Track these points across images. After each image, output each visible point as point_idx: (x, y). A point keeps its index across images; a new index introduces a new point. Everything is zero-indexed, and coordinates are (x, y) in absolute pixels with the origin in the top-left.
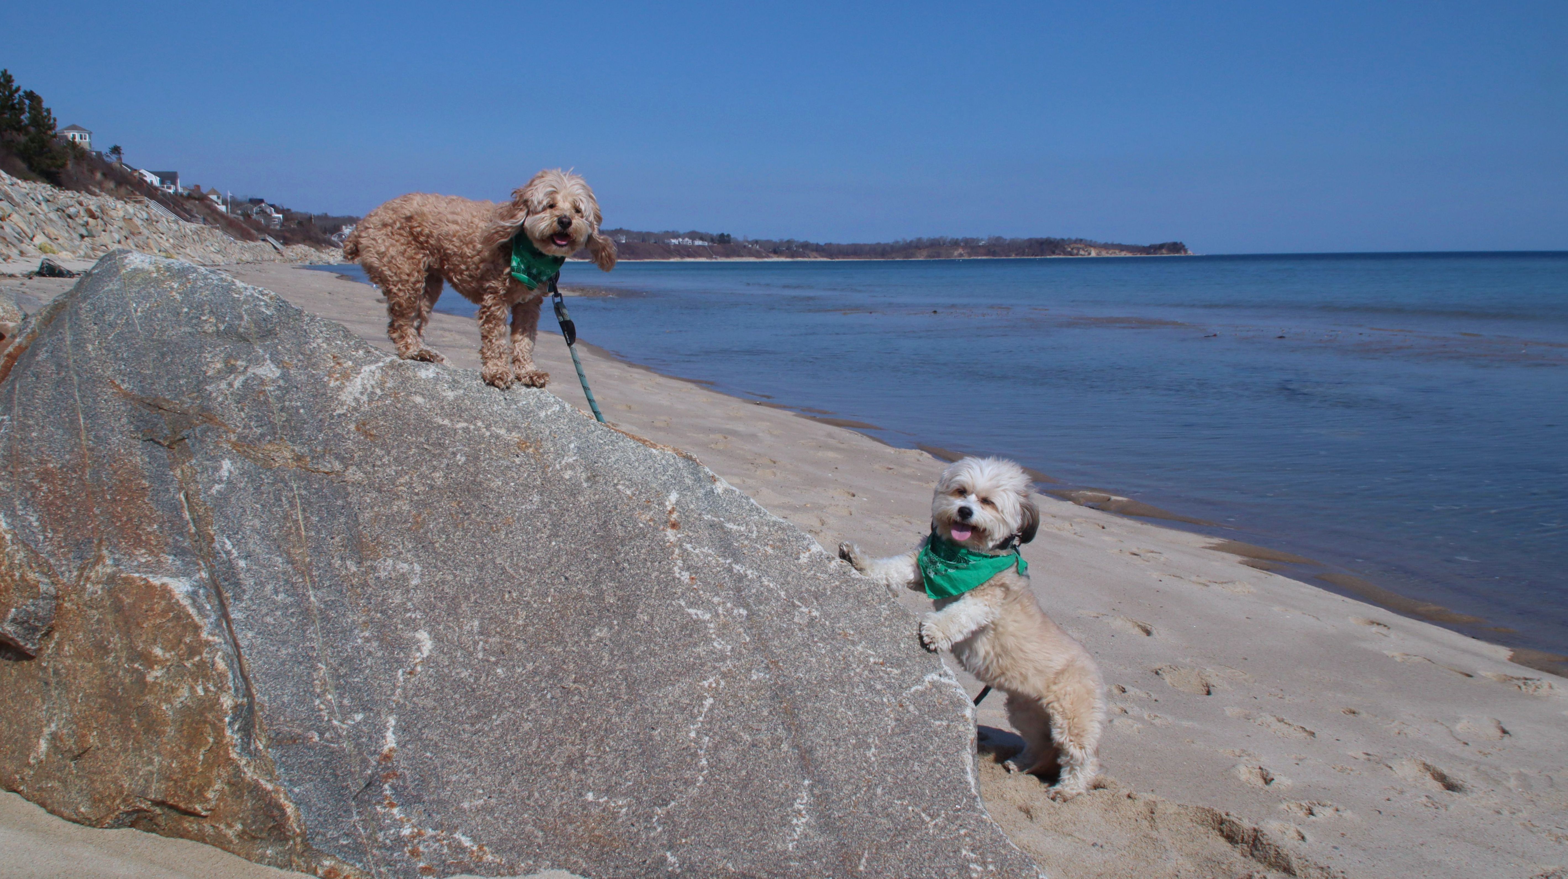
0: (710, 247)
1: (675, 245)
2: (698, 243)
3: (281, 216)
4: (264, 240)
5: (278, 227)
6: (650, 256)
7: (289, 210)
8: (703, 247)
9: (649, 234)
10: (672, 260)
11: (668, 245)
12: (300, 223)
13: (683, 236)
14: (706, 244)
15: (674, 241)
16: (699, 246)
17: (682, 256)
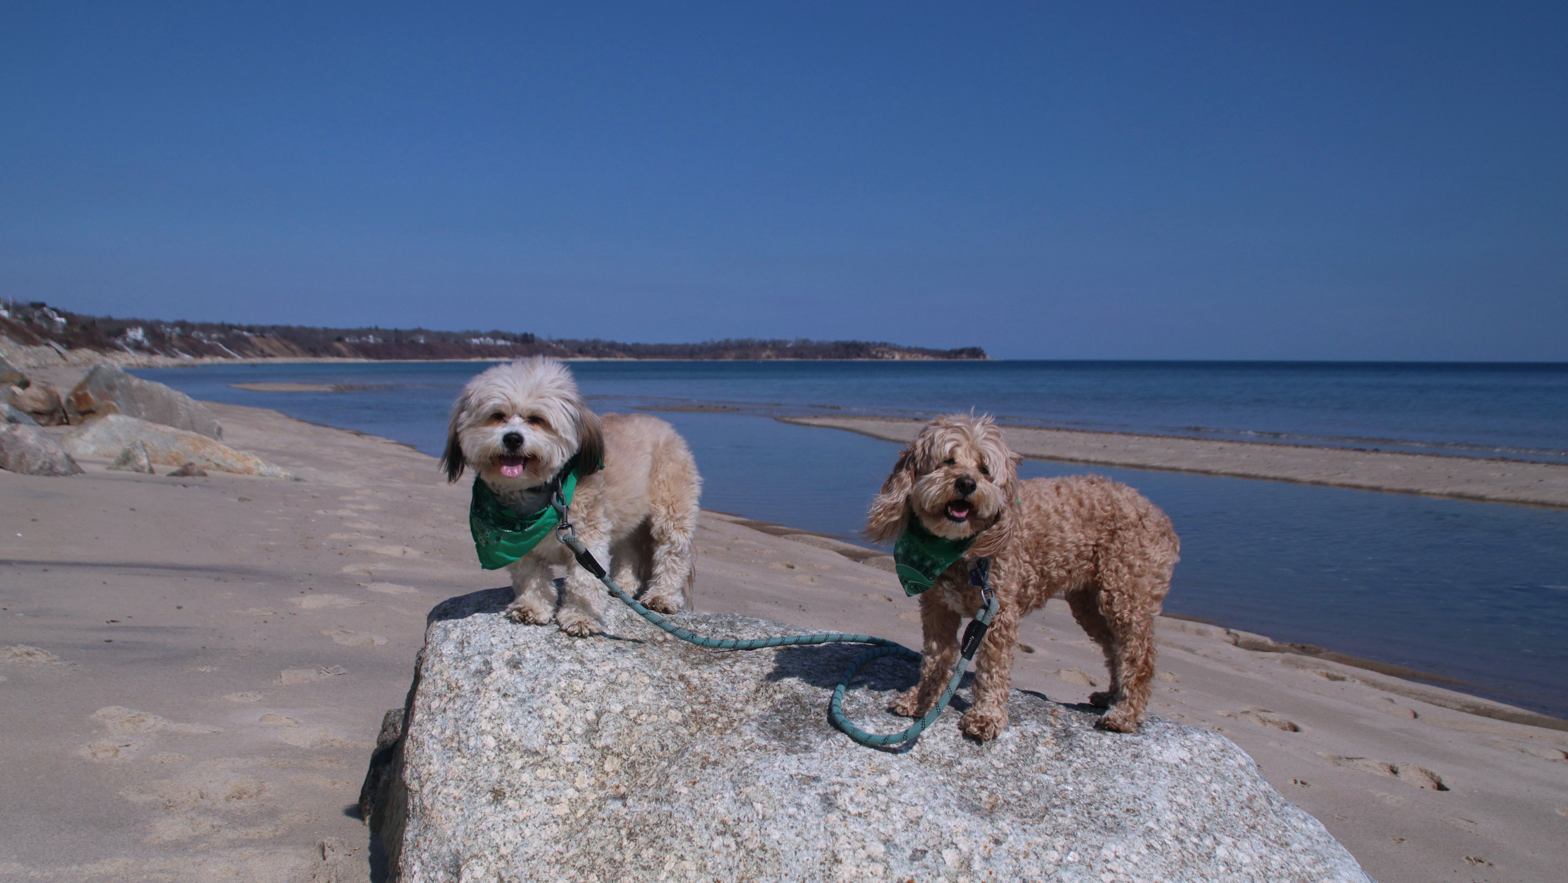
0: (513, 347)
1: (476, 345)
2: (501, 342)
3: (63, 320)
4: (48, 345)
5: (61, 332)
6: (450, 356)
7: (71, 314)
8: (506, 347)
9: (449, 334)
10: (473, 360)
11: (469, 345)
12: (84, 328)
13: (485, 336)
14: (509, 343)
15: (475, 341)
16: (501, 347)
17: (484, 356)
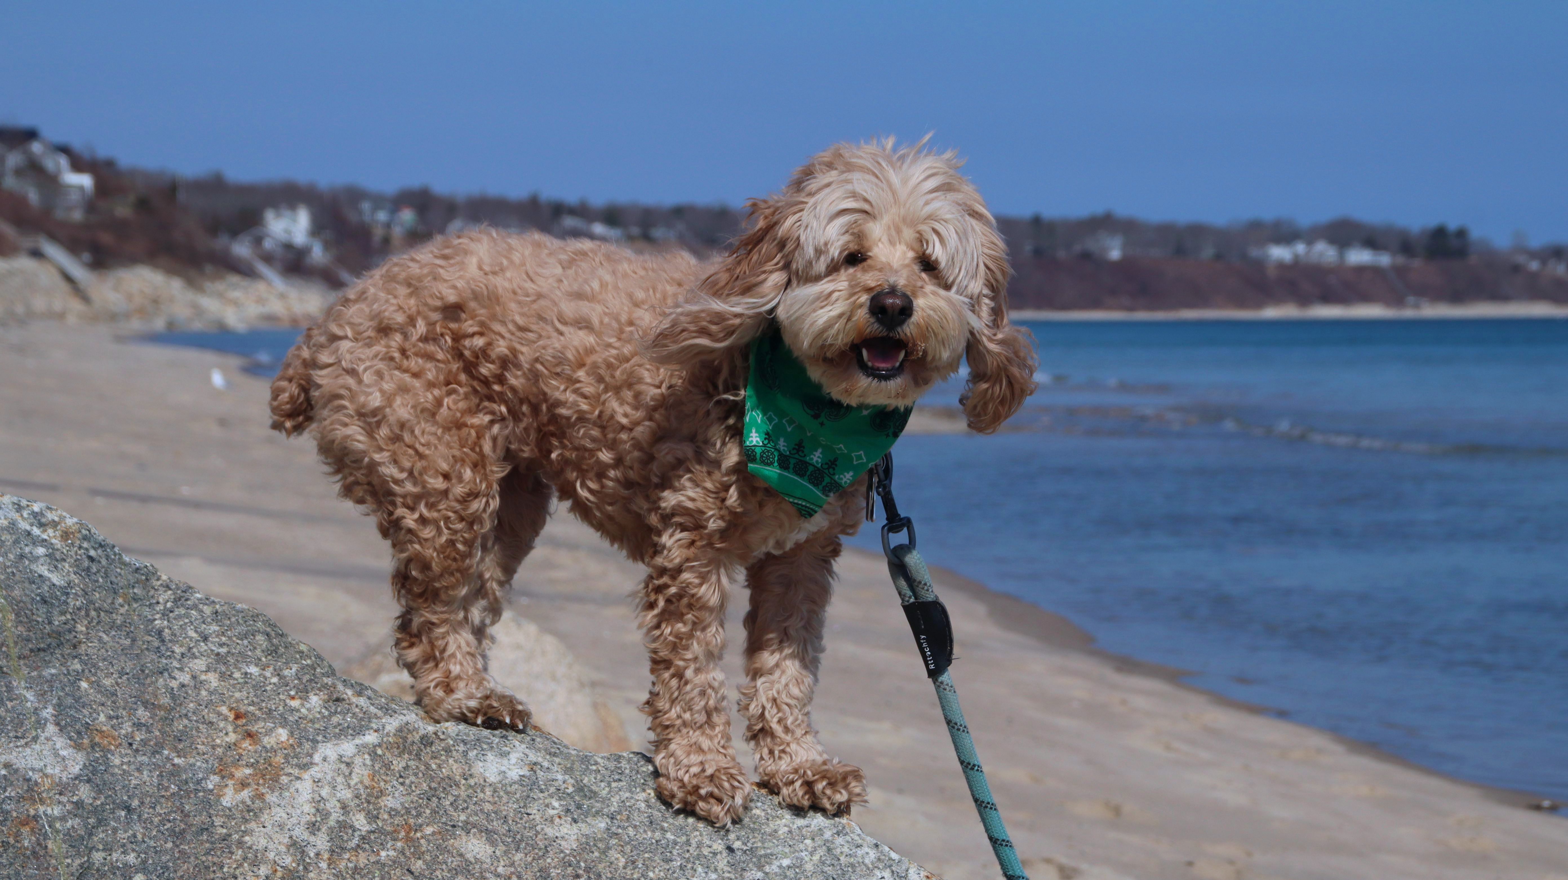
0: (1399, 271)
1: (1282, 266)
2: (1359, 256)
3: (85, 181)
4: (37, 254)
5: (77, 216)
6: (1200, 299)
7: (110, 164)
8: (1375, 270)
9: (1197, 231)
10: (1271, 313)
11: (1259, 265)
12: (143, 204)
13: (1311, 235)
14: (1385, 260)
15: (1279, 253)
16: (1361, 269)
17: (1304, 301)
